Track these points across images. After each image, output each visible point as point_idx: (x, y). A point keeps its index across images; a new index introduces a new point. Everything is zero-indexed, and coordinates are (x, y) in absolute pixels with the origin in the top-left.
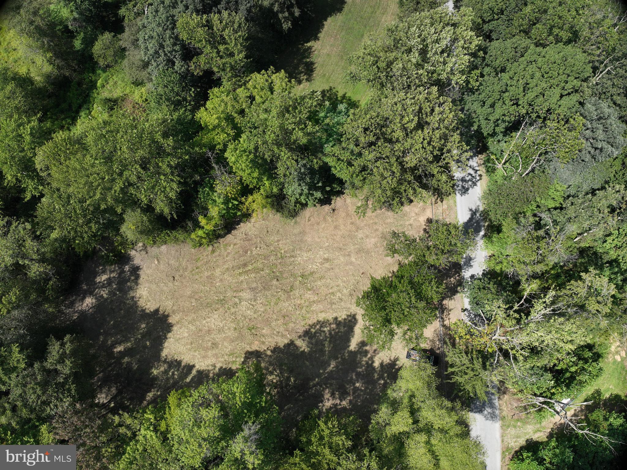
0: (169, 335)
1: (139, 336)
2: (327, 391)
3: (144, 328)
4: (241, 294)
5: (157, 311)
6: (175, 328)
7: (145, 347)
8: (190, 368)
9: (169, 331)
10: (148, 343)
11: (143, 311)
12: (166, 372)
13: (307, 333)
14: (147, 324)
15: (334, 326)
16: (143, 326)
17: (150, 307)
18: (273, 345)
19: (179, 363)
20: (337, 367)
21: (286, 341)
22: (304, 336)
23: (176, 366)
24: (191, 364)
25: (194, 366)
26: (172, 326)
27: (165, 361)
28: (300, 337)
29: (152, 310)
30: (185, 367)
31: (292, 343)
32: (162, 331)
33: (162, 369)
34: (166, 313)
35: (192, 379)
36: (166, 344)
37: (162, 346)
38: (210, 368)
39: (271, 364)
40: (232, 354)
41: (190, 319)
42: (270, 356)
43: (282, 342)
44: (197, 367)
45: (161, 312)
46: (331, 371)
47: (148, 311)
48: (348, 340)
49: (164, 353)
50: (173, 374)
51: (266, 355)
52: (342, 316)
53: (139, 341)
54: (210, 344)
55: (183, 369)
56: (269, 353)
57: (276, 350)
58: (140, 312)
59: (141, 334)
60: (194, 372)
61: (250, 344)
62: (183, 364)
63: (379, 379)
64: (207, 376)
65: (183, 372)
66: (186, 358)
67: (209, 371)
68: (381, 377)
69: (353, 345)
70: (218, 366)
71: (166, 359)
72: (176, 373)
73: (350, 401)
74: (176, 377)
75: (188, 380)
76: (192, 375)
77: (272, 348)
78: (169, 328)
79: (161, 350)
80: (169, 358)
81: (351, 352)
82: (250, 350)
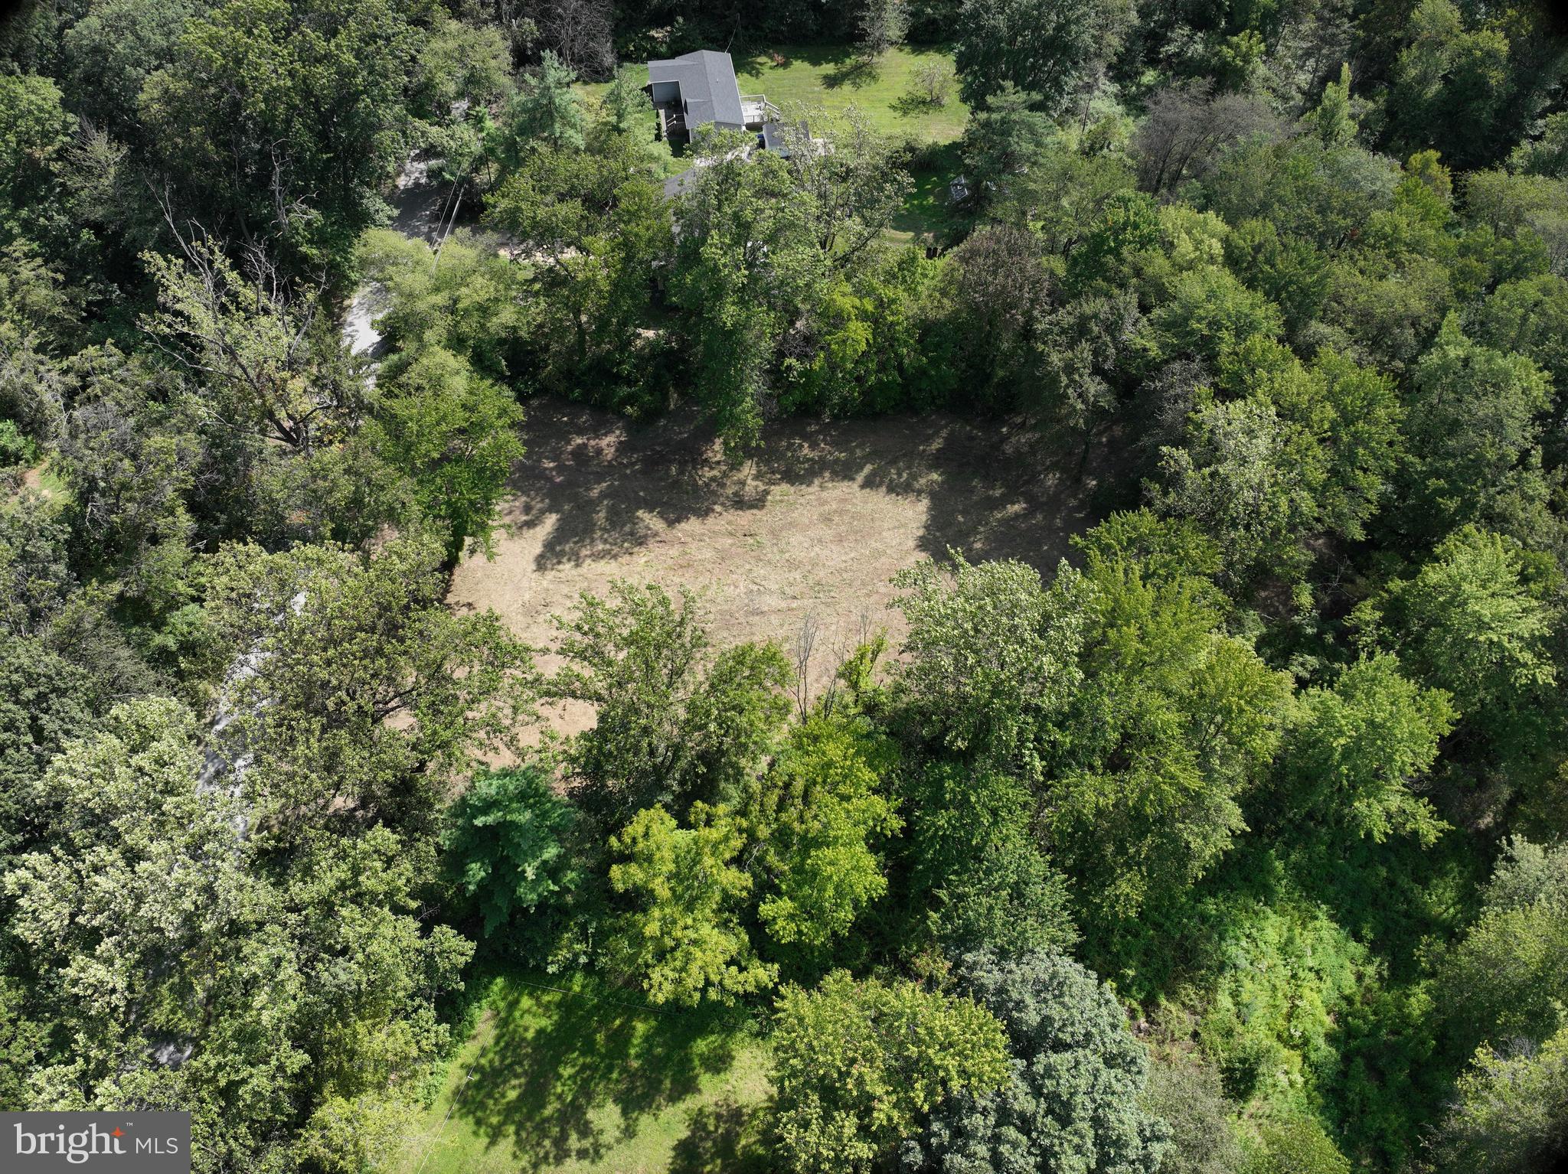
0: (921, 532)
1: (981, 529)
2: (609, 457)
4: (783, 605)
6: (911, 543)
7: (964, 513)
8: (868, 484)
9: (921, 538)
10: (960, 518)
12: (914, 477)
13: (641, 541)
15: (584, 552)
16: (978, 545)
18: (711, 520)
19: (892, 489)
20: (588, 489)
21: (683, 525)
22: (646, 536)
23: (897, 486)
24: (868, 490)
25: (862, 487)
26: (919, 546)
27: (919, 492)
28: (656, 534)
30: (880, 485)
31: (671, 524)
32: (934, 537)
33: (922, 481)
35: (862, 468)
36: (924, 518)
37: (932, 515)
38: (830, 484)
39: (714, 492)
40: (792, 506)
41: (883, 559)
42: (716, 503)
43: (692, 525)
44: (855, 486)
46: (598, 484)
48: (558, 528)
49: (924, 504)
50: (900, 475)
51: (723, 504)
52: (564, 569)
53: (980, 521)
54: (836, 519)
55: (882, 482)
56: (718, 508)
57: (704, 513)
60: (860, 478)
61: (755, 520)
62: (884, 489)
64: (833, 474)
65: (882, 478)
66: (879, 497)
67: (833, 481)
70: (814, 488)
71: (919, 495)
72: (895, 477)
73: (568, 443)
74: (894, 471)
75: (868, 469)
76: (863, 474)
77: (712, 515)
78: (923, 544)
79: (930, 509)
80: (912, 497)
81: (556, 512)
82: (754, 512)
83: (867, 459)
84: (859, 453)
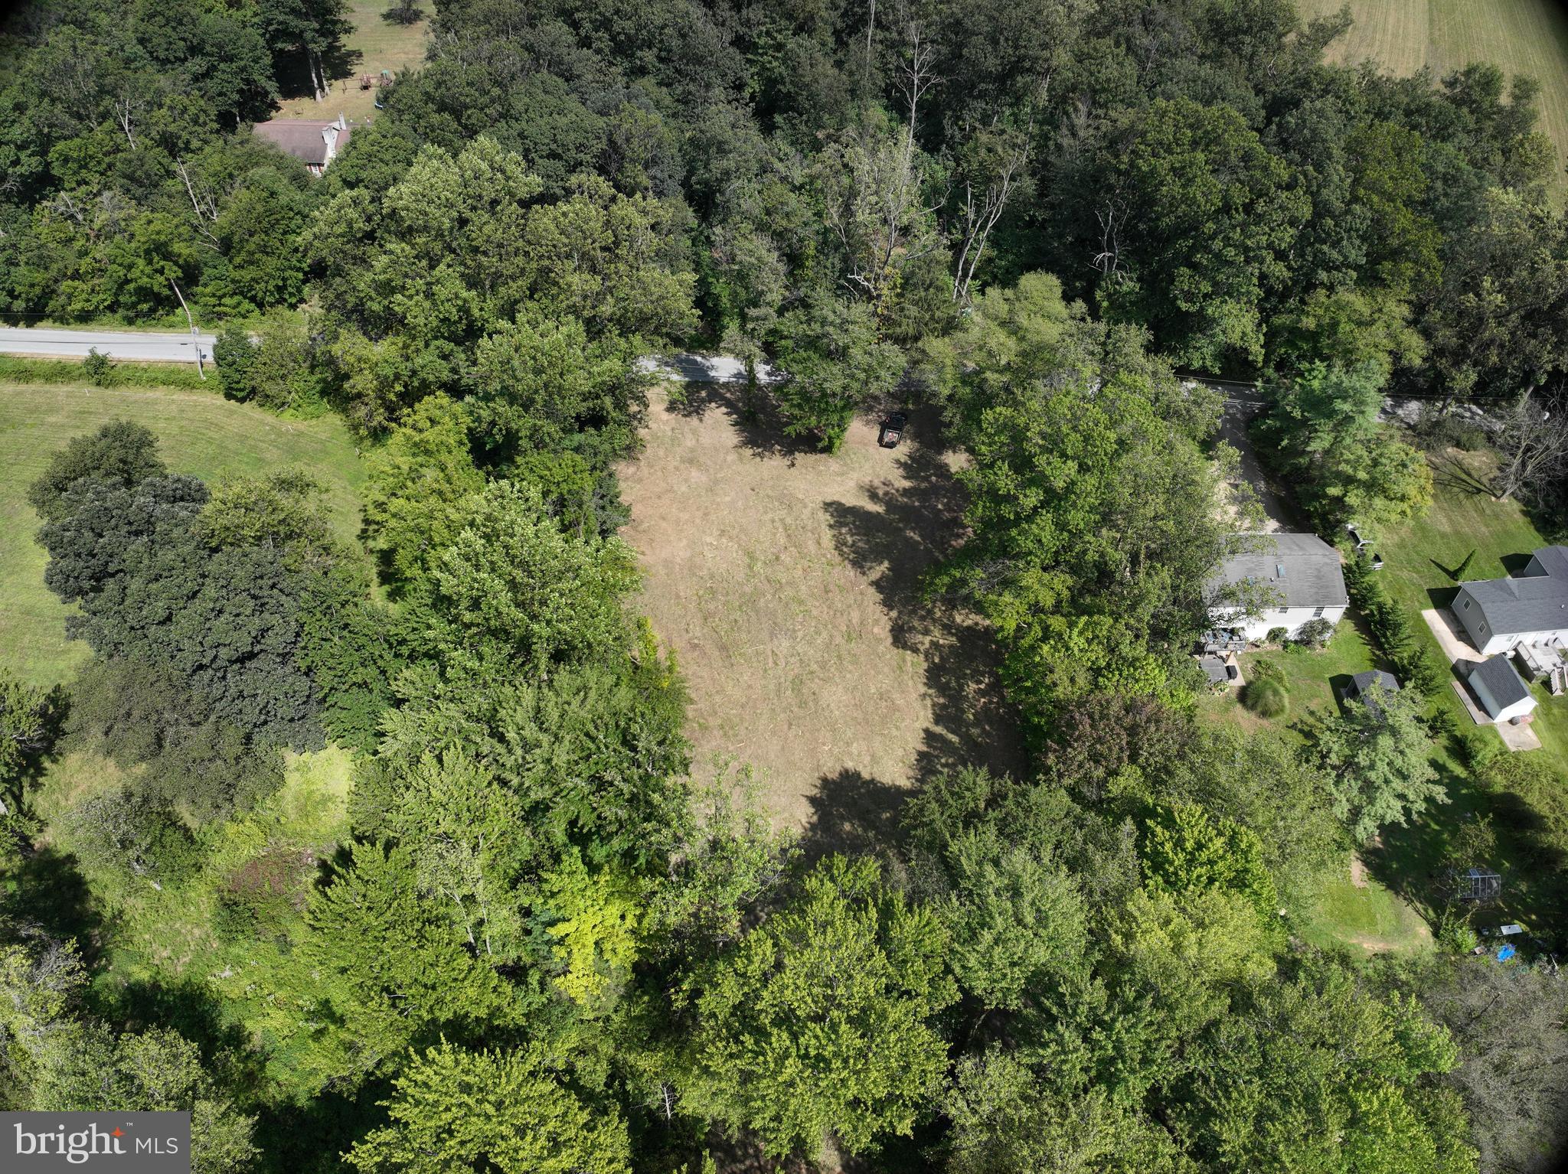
0: (866, 775)
1: (871, 834)
2: (954, 543)
3: (853, 825)
5: (813, 800)
6: (851, 766)
8: (930, 736)
9: (858, 775)
10: (886, 815)
11: (813, 827)
13: (857, 564)
14: (843, 818)
15: (844, 530)
16: (847, 826)
17: (803, 815)
18: (879, 608)
19: (922, 756)
20: (913, 529)
21: (872, 590)
22: (862, 567)
23: (930, 761)
24: (923, 735)
25: (926, 731)
26: (847, 771)
27: (921, 780)
28: (867, 575)
29: (813, 810)
30: (929, 746)
31: (877, 584)
32: (859, 788)
34: (819, 783)
35: (953, 732)
36: (886, 781)
37: (890, 788)
38: (928, 702)
39: (914, 612)
40: (899, 668)
42: (900, 612)
43: (873, 596)
44: (927, 725)
45: (815, 792)
46: (921, 536)
47: (815, 819)
48: (869, 513)
49: (904, 783)
51: (899, 617)
52: (825, 518)
53: (883, 834)
55: (935, 748)
56: (894, 614)
57: (888, 603)
58: (815, 834)
59: (865, 830)
60: (939, 730)
61: (879, 640)
62: (925, 749)
63: (930, 482)
64: (943, 707)
65: (940, 749)
66: (916, 743)
67: (934, 705)
68: (927, 479)
69: (878, 508)
70: (923, 689)
71: (917, 780)
72: (943, 761)
74: (950, 761)
75: (954, 738)
76: (944, 732)
77: (885, 610)
78: (850, 779)
79: (898, 788)
80: (914, 773)
81: (887, 511)
82: (890, 640)
83: (966, 738)
84: (975, 731)
